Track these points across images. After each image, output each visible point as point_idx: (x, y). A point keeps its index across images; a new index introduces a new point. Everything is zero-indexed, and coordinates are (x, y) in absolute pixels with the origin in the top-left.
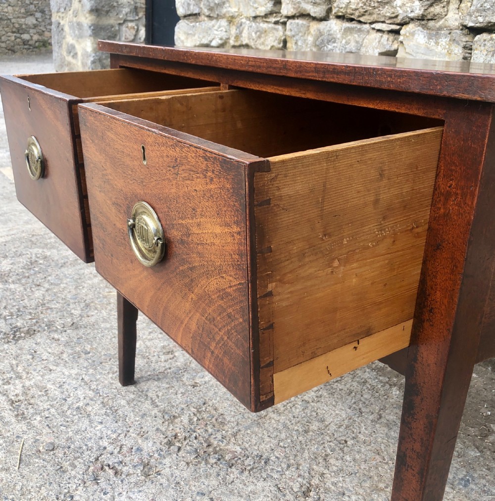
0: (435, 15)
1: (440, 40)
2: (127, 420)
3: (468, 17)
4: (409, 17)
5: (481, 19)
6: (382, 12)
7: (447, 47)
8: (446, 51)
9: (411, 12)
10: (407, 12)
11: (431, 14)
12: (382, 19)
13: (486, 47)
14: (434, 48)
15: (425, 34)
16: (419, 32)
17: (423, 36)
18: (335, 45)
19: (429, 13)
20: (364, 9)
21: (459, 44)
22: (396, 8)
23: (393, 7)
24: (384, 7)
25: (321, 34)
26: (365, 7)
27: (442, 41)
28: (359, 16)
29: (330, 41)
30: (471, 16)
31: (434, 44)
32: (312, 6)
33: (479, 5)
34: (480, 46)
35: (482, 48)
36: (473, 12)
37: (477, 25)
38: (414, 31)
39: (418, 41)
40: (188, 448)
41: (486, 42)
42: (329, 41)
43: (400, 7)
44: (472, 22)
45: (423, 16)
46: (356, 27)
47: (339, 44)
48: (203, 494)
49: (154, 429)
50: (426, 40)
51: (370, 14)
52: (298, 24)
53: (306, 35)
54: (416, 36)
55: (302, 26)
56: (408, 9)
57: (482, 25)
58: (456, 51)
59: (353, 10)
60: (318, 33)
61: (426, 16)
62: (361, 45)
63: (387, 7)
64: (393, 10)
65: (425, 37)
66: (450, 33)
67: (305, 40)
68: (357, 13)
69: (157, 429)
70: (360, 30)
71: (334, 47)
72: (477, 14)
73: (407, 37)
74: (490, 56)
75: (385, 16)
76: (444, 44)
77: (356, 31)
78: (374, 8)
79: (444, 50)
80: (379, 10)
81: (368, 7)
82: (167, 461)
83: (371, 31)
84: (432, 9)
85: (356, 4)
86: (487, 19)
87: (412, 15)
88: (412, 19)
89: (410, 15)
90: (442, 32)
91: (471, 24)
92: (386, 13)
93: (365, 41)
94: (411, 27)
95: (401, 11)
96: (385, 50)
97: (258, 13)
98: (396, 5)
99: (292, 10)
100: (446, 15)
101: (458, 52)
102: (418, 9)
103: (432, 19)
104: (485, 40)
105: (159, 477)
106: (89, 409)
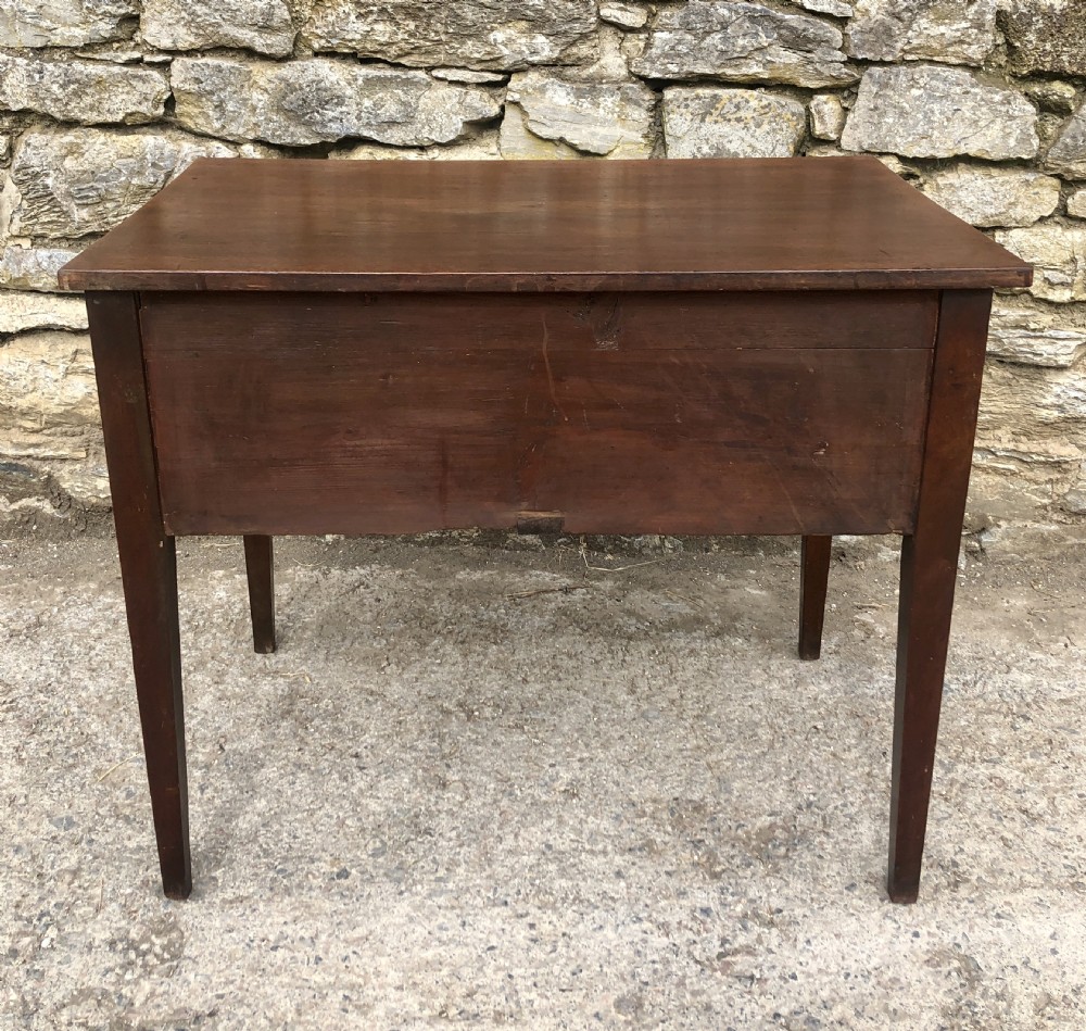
0: (579, 59)
1: (601, 99)
2: (616, 897)
3: (648, 65)
4: (527, 62)
5: (673, 68)
6: (460, 51)
7: (617, 109)
8: (616, 115)
9: (532, 53)
10: (521, 52)
11: (573, 58)
12: (462, 63)
13: (690, 110)
14: (591, 112)
15: (569, 90)
16: (556, 87)
17: (564, 93)
18: (344, 109)
19: (569, 55)
20: (412, 44)
21: (640, 106)
22: (495, 45)
23: (487, 43)
24: (464, 43)
25: (291, 88)
26: (412, 40)
27: (605, 100)
28: (399, 56)
29: (327, 103)
30: (653, 62)
31: (589, 106)
32: (256, 34)
33: (667, 48)
34: (679, 107)
35: (683, 110)
36: (659, 58)
37: (667, 76)
38: (544, 86)
39: (555, 100)
40: (737, 861)
41: (689, 102)
42: (323, 103)
43: (506, 45)
44: (657, 71)
45: (558, 59)
46: (398, 77)
47: (354, 107)
48: (853, 885)
49: (664, 876)
50: (573, 99)
51: (428, 52)
52: (219, 69)
53: (246, 89)
54: (549, 94)
55: (231, 73)
56: (524, 48)
57: (676, 77)
58: (636, 116)
59: (381, 44)
60: (283, 85)
61: (561, 60)
62: (415, 109)
63: (470, 43)
64: (488, 49)
65: (568, 94)
66: (619, 89)
67: (245, 100)
68: (393, 51)
69: (668, 873)
70: (408, 82)
71: (341, 113)
72: (666, 61)
73: (529, 94)
74: (698, 121)
75: (469, 58)
76: (610, 105)
77: (398, 83)
78: (439, 42)
79: (610, 115)
80: (452, 48)
81: (421, 41)
82: (753, 892)
83: (435, 83)
84: (575, 50)
85: (388, 35)
86: (685, 68)
87: (535, 59)
88: (533, 65)
89: (530, 59)
90: (605, 86)
91: (655, 75)
92: (471, 53)
93: (421, 102)
94: (533, 77)
95: (506, 52)
96: (480, 116)
97: (58, 41)
98: (495, 40)
99: (192, 39)
100: (598, 59)
101: (640, 116)
102: (547, 49)
103: (573, 65)
104: (686, 99)
105: (785, 913)
106: (545, 928)
